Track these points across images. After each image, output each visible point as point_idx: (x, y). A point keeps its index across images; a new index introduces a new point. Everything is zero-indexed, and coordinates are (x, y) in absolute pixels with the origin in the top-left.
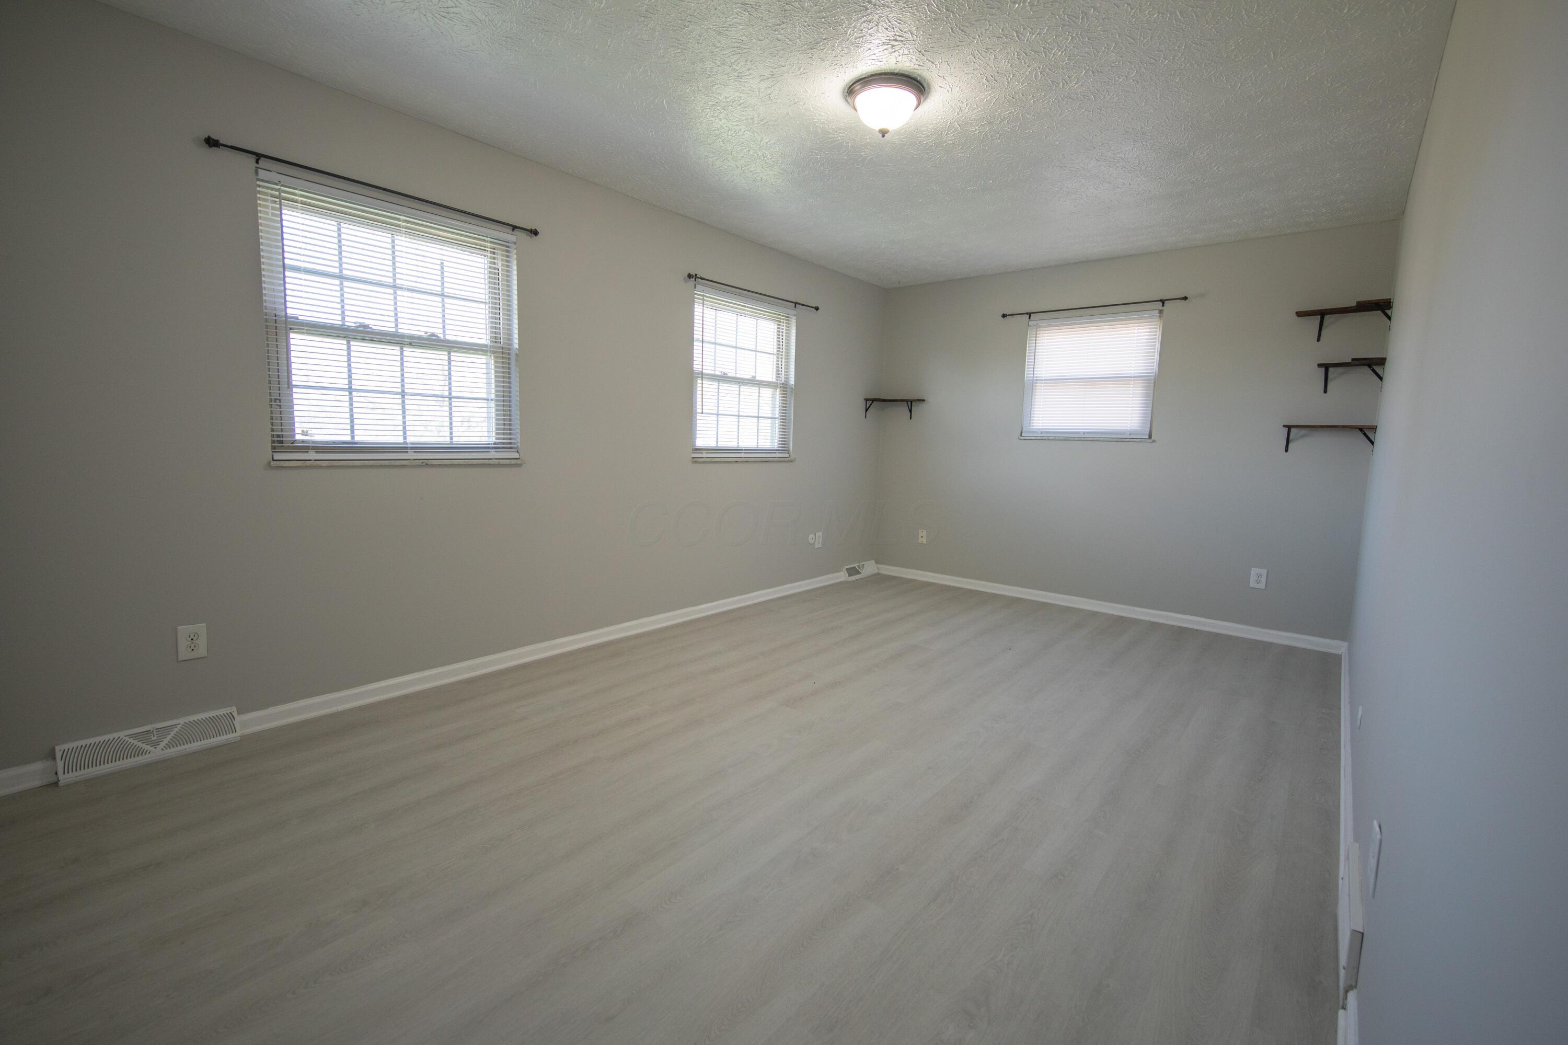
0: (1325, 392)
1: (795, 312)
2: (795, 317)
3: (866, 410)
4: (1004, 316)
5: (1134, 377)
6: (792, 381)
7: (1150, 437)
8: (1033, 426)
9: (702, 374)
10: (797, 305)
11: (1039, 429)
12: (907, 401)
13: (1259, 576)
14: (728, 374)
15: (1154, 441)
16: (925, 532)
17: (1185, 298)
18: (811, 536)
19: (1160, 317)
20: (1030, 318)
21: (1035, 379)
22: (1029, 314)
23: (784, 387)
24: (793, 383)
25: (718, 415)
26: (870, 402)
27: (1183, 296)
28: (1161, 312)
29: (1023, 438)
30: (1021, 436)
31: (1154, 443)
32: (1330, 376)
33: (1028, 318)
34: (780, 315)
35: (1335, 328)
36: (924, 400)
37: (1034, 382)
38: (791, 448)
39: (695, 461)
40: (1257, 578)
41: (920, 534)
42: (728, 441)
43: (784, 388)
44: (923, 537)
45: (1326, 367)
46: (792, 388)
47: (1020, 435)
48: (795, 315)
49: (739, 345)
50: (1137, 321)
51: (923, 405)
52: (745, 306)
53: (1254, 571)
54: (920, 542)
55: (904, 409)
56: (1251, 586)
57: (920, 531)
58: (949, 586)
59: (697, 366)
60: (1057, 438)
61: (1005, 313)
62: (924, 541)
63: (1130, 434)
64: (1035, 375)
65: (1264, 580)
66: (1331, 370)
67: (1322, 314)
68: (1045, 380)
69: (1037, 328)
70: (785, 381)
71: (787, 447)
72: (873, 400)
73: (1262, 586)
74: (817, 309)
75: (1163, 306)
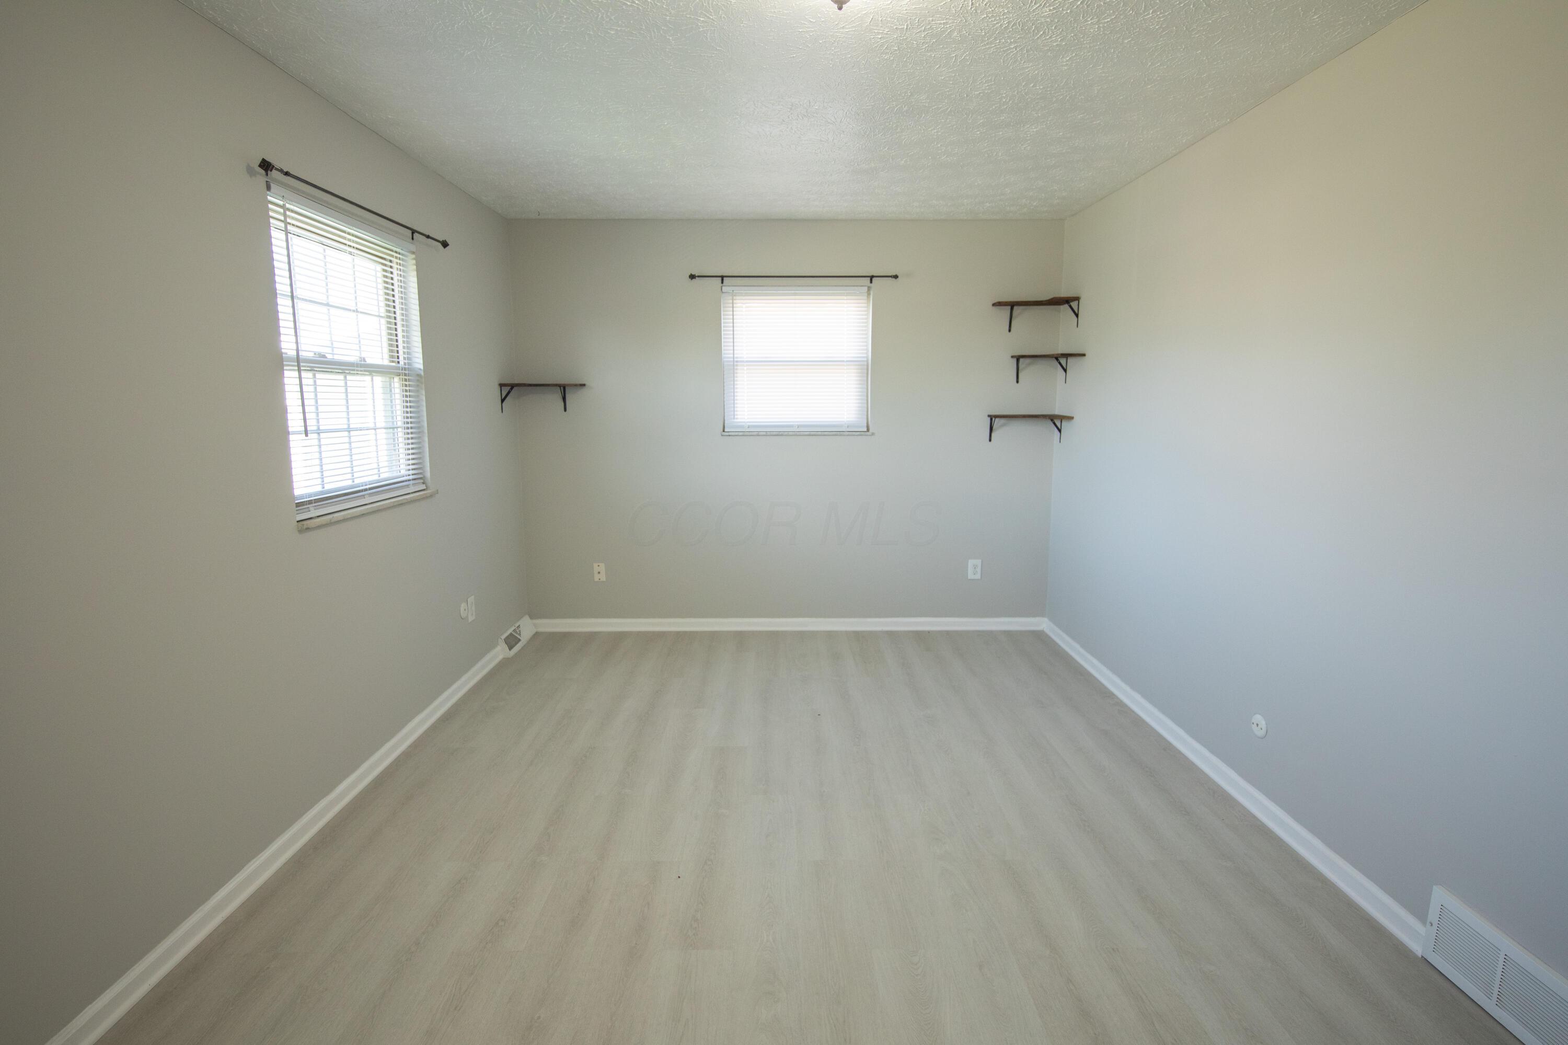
0: (1017, 382)
1: (413, 248)
2: (414, 256)
3: (503, 401)
4: (692, 277)
5: (847, 361)
6: (418, 362)
7: (868, 430)
8: (737, 419)
9: (298, 359)
10: (416, 235)
11: (744, 422)
12: (559, 386)
13: (975, 567)
14: (327, 355)
15: (873, 434)
16: (602, 565)
17: (896, 277)
18: (463, 606)
19: (869, 294)
20: (722, 283)
21: (735, 360)
22: (722, 277)
23: (405, 373)
24: (421, 367)
25: (319, 433)
26: (509, 389)
27: (894, 274)
28: (869, 288)
29: (727, 434)
30: (724, 431)
31: (873, 437)
32: (1021, 366)
33: (720, 281)
34: (392, 251)
35: (1023, 317)
36: (584, 385)
37: (735, 363)
38: (428, 475)
39: (304, 526)
40: (973, 569)
41: (596, 569)
42: (338, 481)
43: (405, 375)
44: (600, 572)
45: (1018, 358)
46: (419, 375)
47: (722, 431)
48: (413, 253)
49: (332, 301)
50: (845, 298)
51: (584, 390)
52: (344, 232)
53: (971, 563)
54: (596, 579)
55: (556, 397)
56: (969, 578)
57: (595, 565)
58: (653, 633)
59: (287, 346)
60: (769, 433)
61: (693, 274)
62: (604, 579)
63: (848, 427)
64: (735, 356)
65: (979, 570)
66: (1021, 360)
67: (1012, 305)
68: (747, 362)
69: (733, 295)
70: (405, 364)
71: (421, 473)
72: (512, 386)
73: (978, 576)
74: (445, 244)
75: (871, 282)
